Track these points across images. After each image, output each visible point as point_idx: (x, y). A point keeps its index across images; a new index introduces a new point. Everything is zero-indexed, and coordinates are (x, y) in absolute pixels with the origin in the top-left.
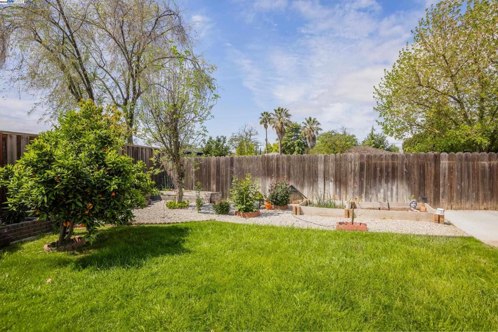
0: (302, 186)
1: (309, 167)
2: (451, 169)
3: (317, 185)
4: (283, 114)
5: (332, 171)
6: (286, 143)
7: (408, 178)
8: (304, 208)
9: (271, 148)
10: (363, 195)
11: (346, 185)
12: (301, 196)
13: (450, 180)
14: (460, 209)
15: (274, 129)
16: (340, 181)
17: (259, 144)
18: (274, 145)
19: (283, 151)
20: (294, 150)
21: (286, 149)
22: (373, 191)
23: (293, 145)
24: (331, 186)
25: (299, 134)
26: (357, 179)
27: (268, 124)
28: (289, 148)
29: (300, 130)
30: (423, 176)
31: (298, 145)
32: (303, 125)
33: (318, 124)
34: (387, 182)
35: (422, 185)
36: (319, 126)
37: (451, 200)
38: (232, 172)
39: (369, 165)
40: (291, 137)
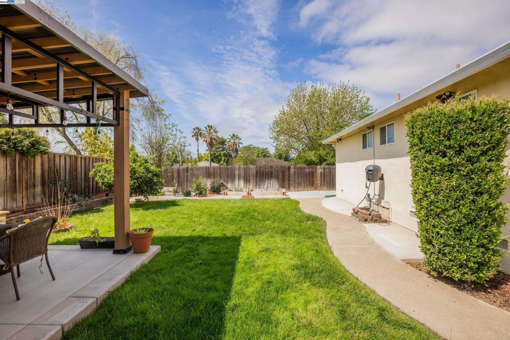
0: (227, 183)
1: (231, 172)
2: (294, 173)
3: (235, 181)
4: (212, 131)
5: (242, 174)
6: (215, 154)
7: (277, 177)
8: (228, 192)
9: (202, 157)
10: (258, 186)
11: (249, 181)
12: (227, 188)
13: (294, 178)
14: (298, 191)
15: (205, 142)
16: (247, 180)
17: (192, 154)
18: (204, 154)
19: (212, 160)
20: (221, 160)
21: (215, 158)
22: (262, 184)
23: (220, 155)
24: (242, 182)
25: (225, 146)
26: (255, 178)
27: (199, 137)
28: (217, 157)
29: (226, 143)
30: (284, 176)
31: (224, 156)
32: (228, 140)
33: (240, 139)
34: (268, 179)
35: (283, 180)
36: (241, 141)
37: (295, 187)
38: (187, 176)
39: (260, 172)
40: (218, 148)
